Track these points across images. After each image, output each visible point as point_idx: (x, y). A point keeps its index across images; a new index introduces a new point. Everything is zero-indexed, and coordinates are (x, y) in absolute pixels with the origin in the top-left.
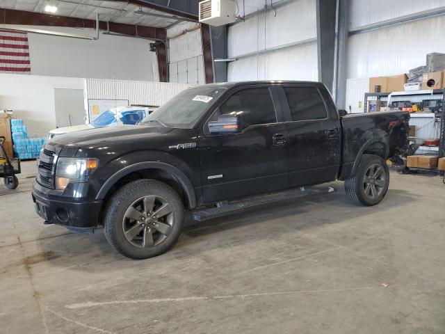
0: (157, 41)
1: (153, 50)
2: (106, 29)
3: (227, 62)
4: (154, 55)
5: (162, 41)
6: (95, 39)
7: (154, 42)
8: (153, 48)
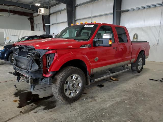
0: (30, 17)
1: (29, 20)
2: (12, 13)
3: (50, 25)
4: (29, 21)
5: (32, 17)
6: (8, 16)
7: (29, 17)
8: (29, 19)
